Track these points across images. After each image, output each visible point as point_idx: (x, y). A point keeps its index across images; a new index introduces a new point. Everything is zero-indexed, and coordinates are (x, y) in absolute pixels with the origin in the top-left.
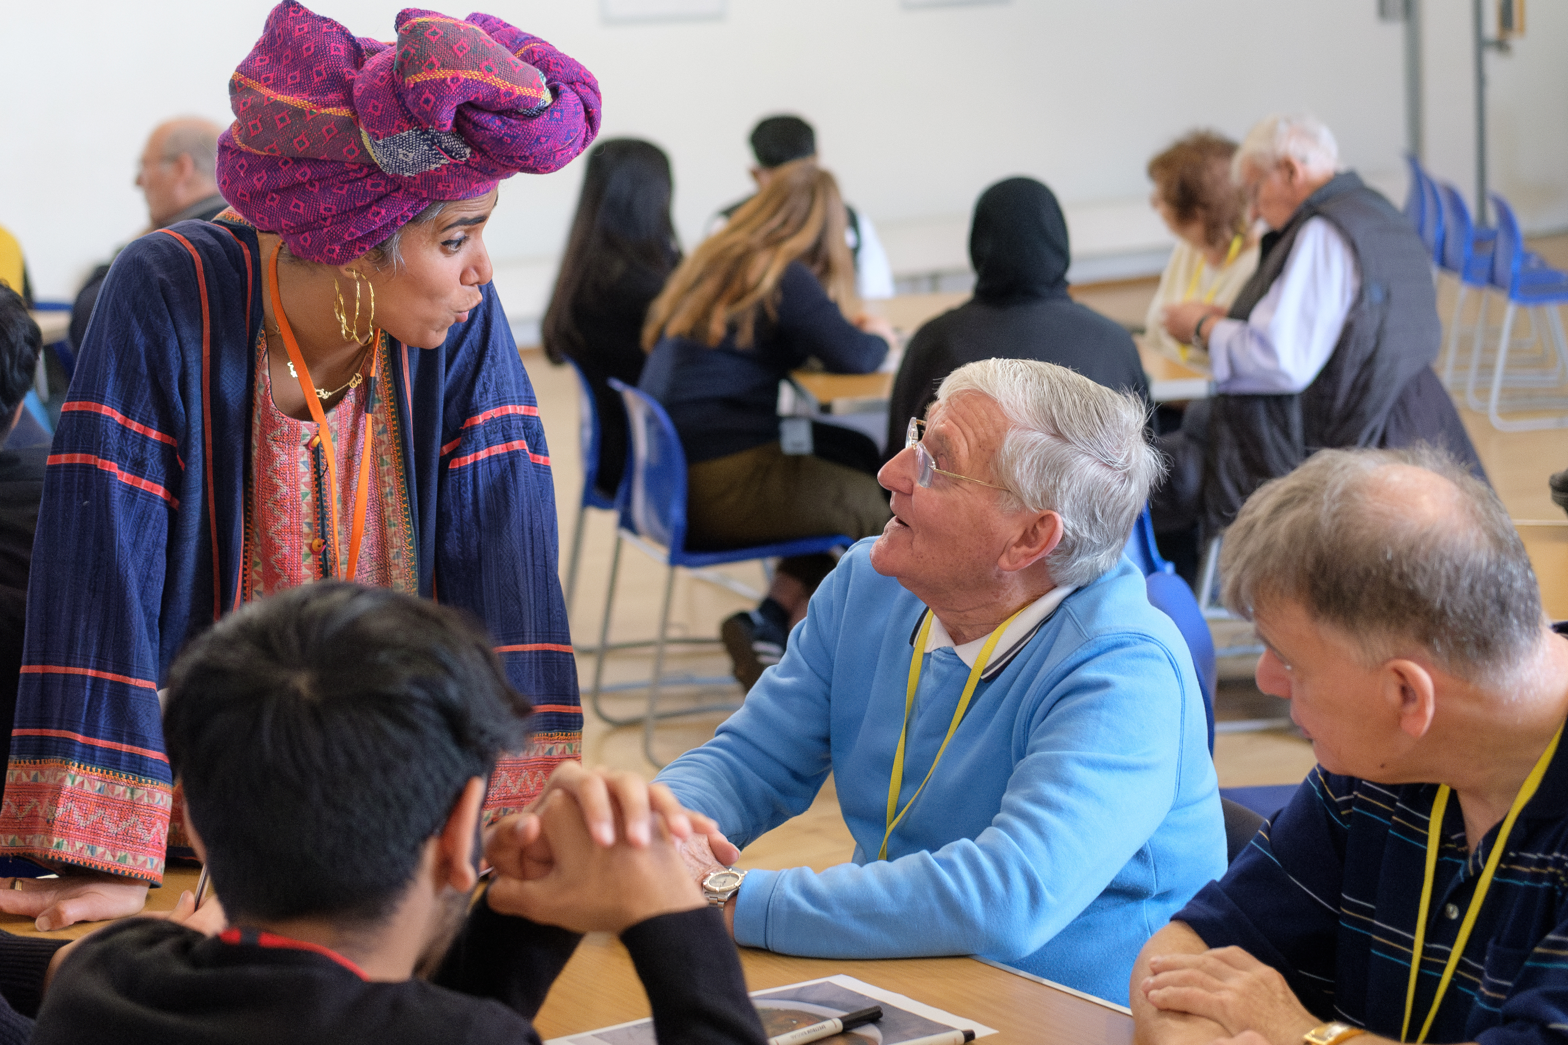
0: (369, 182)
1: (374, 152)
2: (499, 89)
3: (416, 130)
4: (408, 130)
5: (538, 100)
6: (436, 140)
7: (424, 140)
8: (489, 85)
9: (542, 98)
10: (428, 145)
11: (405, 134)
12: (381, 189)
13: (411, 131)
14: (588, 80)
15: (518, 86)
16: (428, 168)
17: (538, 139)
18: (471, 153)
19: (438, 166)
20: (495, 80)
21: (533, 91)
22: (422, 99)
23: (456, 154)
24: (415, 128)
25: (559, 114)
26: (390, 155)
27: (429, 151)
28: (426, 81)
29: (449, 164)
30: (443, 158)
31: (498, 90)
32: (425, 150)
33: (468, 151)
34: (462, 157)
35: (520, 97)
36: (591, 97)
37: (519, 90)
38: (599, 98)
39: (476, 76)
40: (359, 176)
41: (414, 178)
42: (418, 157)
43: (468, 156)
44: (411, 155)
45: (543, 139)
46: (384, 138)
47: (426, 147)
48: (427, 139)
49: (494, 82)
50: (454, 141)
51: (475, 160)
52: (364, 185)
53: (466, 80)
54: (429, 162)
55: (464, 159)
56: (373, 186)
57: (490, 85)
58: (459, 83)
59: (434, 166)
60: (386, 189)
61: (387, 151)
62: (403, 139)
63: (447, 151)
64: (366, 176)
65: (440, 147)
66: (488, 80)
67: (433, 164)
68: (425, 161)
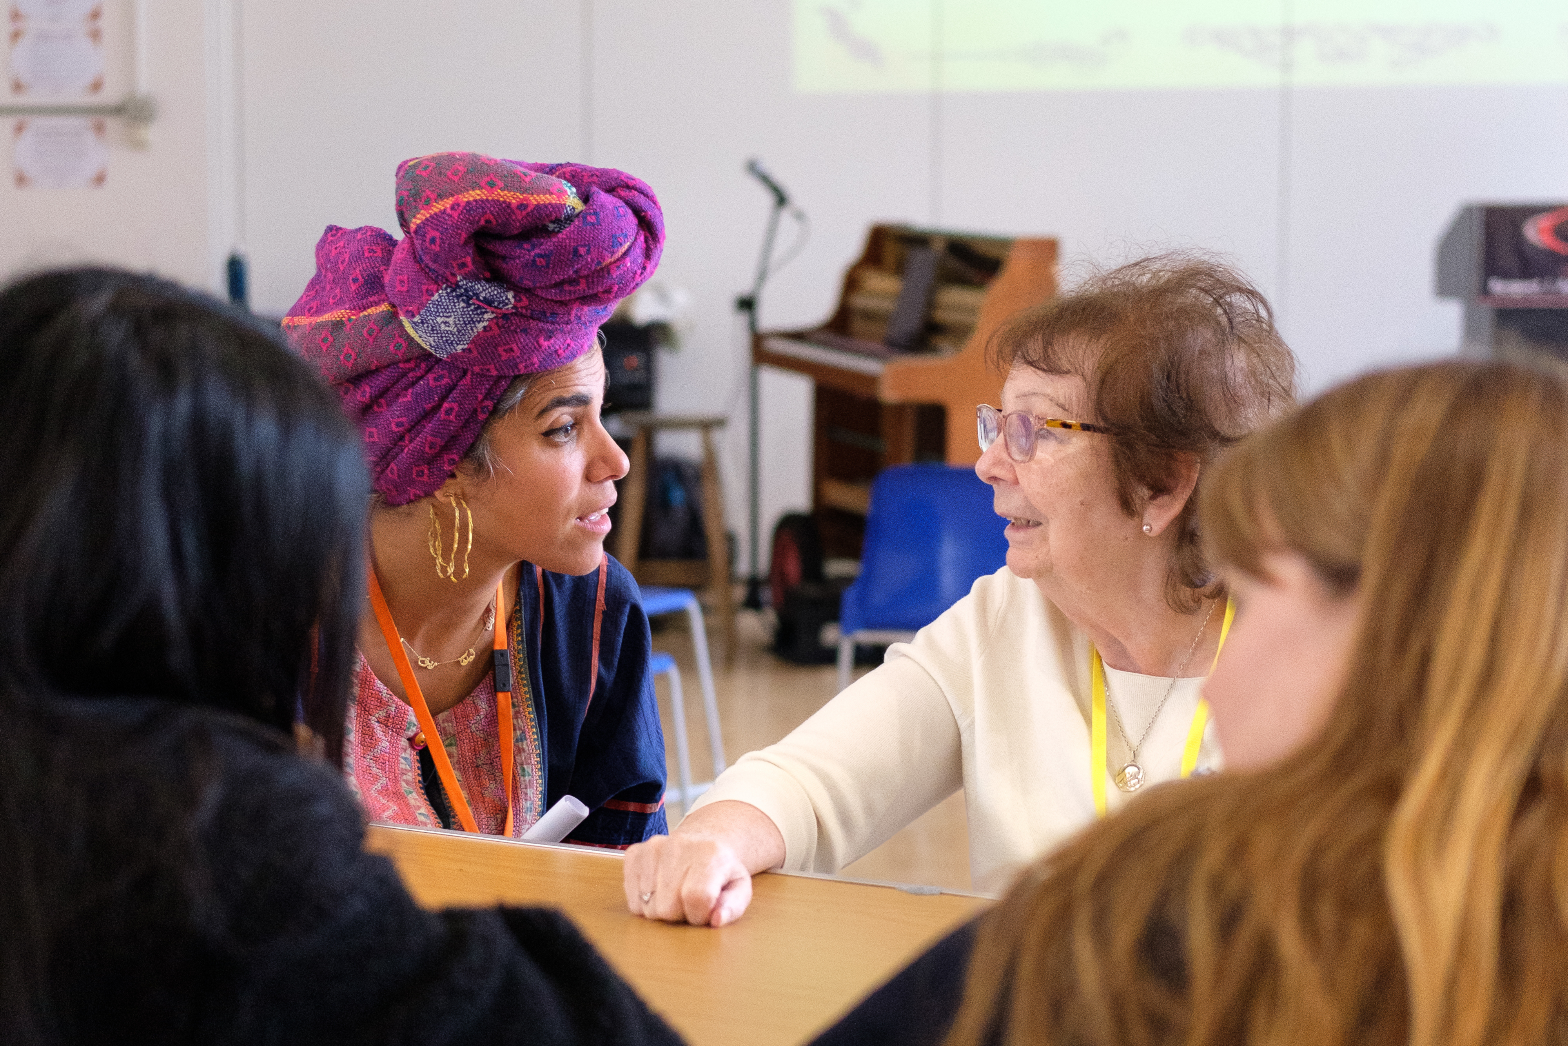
0: (430, 376)
1: (420, 337)
2: (510, 203)
3: (446, 289)
4: (437, 291)
5: (563, 206)
6: (471, 293)
7: (458, 297)
8: (496, 202)
9: (568, 204)
10: (463, 300)
11: (436, 297)
12: (445, 381)
13: (440, 292)
14: (631, 183)
15: (532, 194)
16: (475, 330)
17: (576, 252)
18: (514, 297)
19: (485, 324)
20: (502, 194)
21: (553, 198)
22: (428, 240)
23: (499, 303)
24: (444, 286)
25: (594, 217)
26: (433, 330)
27: (467, 307)
28: (427, 219)
29: (495, 317)
30: (486, 312)
31: (509, 205)
32: (463, 308)
33: (510, 295)
34: (507, 304)
35: (538, 207)
36: (641, 200)
37: (536, 199)
38: (655, 202)
39: (478, 195)
40: (419, 374)
41: (469, 350)
42: (459, 320)
43: (513, 300)
44: (450, 320)
45: (582, 251)
46: (419, 313)
47: (462, 304)
48: (462, 295)
49: (502, 197)
50: (490, 287)
51: (522, 304)
52: (426, 382)
53: (468, 203)
54: (474, 323)
55: (510, 306)
56: (436, 380)
57: (498, 201)
58: (461, 208)
59: (480, 326)
60: (452, 379)
61: (428, 327)
62: (437, 304)
63: (488, 302)
64: (427, 372)
65: (478, 299)
66: (494, 196)
67: (479, 322)
68: (469, 323)
